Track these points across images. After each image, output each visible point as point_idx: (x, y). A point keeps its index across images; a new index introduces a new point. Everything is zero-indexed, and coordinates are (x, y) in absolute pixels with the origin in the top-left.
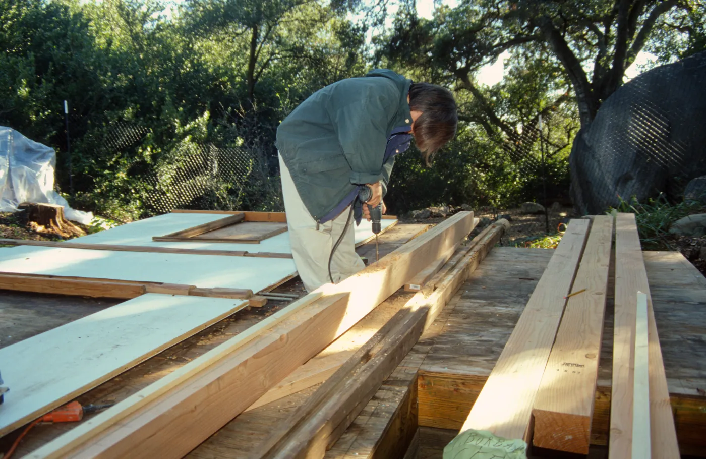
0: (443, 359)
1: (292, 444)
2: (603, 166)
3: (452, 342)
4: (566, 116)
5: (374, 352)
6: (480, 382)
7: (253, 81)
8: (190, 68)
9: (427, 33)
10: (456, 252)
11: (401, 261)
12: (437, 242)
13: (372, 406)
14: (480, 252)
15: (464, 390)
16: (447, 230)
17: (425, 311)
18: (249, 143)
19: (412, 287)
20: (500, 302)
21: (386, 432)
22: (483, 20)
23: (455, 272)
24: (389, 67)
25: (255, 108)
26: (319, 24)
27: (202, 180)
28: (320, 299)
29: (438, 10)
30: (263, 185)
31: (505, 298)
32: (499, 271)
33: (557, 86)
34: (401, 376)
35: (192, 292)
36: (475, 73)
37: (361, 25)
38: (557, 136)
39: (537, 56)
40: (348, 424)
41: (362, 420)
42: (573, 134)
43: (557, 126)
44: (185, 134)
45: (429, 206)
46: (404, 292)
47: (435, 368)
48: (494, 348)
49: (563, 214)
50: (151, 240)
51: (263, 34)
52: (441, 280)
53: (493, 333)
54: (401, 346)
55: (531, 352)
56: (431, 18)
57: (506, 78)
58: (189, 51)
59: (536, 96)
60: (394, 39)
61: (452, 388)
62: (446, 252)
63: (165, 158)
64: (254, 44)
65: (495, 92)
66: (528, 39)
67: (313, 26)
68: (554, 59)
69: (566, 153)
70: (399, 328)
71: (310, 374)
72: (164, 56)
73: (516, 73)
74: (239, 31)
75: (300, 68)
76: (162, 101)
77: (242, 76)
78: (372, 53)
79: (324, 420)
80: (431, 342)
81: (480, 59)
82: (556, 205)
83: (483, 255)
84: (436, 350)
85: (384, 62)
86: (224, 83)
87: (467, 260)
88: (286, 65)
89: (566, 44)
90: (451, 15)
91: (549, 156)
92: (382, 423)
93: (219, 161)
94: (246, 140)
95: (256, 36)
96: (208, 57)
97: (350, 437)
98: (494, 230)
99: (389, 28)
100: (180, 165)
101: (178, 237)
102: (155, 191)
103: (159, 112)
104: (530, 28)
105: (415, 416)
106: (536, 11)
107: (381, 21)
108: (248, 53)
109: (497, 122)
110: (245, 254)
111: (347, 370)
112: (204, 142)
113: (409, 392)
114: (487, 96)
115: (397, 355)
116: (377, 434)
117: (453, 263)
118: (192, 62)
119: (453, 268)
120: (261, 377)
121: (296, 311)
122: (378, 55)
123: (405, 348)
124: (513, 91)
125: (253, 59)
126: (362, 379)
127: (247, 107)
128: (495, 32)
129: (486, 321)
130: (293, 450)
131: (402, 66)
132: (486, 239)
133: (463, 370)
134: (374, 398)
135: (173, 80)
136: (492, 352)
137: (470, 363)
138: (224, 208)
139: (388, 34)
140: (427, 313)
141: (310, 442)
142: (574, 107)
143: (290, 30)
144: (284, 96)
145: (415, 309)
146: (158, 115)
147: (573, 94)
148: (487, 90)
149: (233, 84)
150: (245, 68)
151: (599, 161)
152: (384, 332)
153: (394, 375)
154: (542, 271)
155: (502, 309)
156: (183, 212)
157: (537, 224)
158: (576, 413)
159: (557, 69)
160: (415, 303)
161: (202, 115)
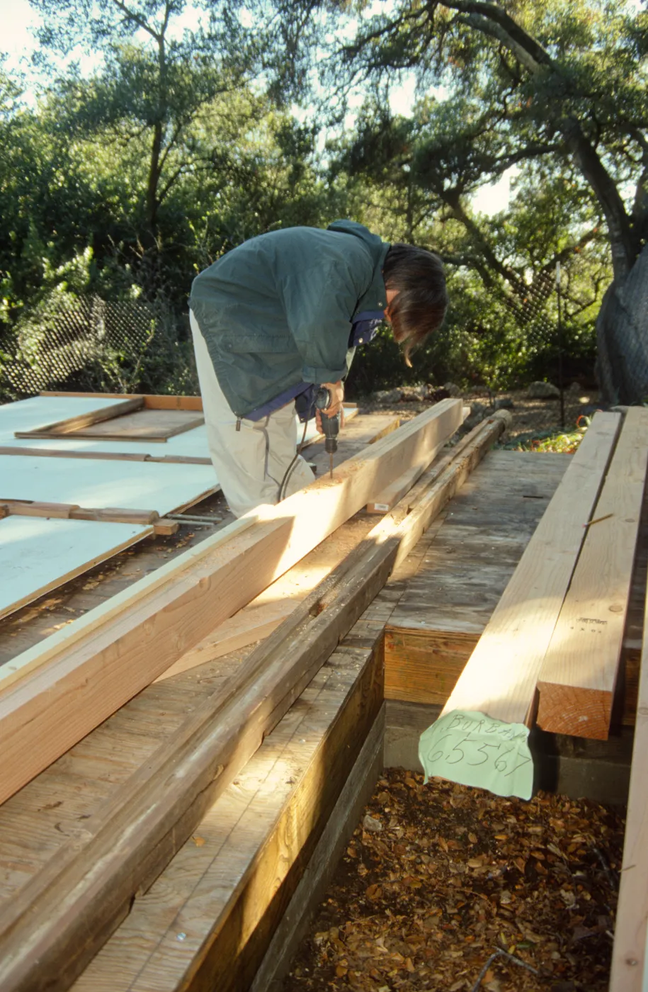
0: (418, 609)
1: (220, 729)
2: (642, 335)
3: (431, 586)
4: (593, 261)
5: (326, 601)
6: (469, 641)
7: (154, 204)
8: (63, 183)
9: (403, 137)
10: (438, 458)
11: (363, 469)
12: (411, 444)
13: (323, 676)
14: (470, 457)
15: (445, 651)
16: (425, 427)
17: (395, 543)
18: (148, 296)
19: (377, 507)
20: (496, 530)
21: (343, 710)
22: (483, 120)
23: (437, 487)
24: (349, 186)
25: (159, 244)
26: (252, 122)
27: (82, 348)
28: (253, 526)
29: (420, 104)
30: (170, 356)
31: (504, 523)
32: (497, 485)
33: (583, 218)
34: (363, 633)
35: (74, 514)
36: (469, 197)
37: (311, 126)
38: (580, 288)
39: (557, 174)
40: (292, 700)
41: (310, 694)
42: (603, 288)
43: (581, 273)
44: (58, 280)
45: (400, 384)
46: (366, 515)
47: (408, 622)
48: (488, 595)
49: (584, 400)
50: (13, 437)
51: (169, 135)
52: (417, 499)
53: (486, 573)
54: (362, 593)
55: (537, 602)
56: (409, 115)
57: (513, 205)
58: (61, 159)
59: (554, 232)
60: (357, 146)
61: (430, 650)
62: (424, 456)
63: (28, 316)
64: (157, 148)
65: (497, 224)
66: (546, 149)
67: (242, 123)
68: (581, 179)
69: (593, 312)
70: (361, 567)
71: (240, 631)
72: (25, 163)
73: (527, 197)
74: (135, 130)
75: (223, 184)
76: (23, 232)
77: (139, 195)
78: (325, 165)
79: (260, 696)
80: (403, 585)
81: (477, 177)
82: (575, 386)
83: (475, 461)
84: (410, 597)
85: (342, 179)
86: (111, 205)
87: (452, 469)
88: (201, 181)
89: (597, 158)
90: (438, 112)
91: (568, 317)
92: (337, 698)
93: (106, 319)
94: (145, 291)
95: (159, 137)
96: (89, 166)
97: (294, 717)
98: (491, 427)
99: (349, 130)
100: (50, 324)
101: (50, 433)
102: (15, 362)
103: (20, 247)
104: (549, 134)
105: (380, 687)
106: (558, 110)
107: (339, 120)
108: (147, 161)
109: (498, 267)
110: (147, 458)
111: (290, 627)
112: (86, 292)
113: (373, 654)
114: (485, 230)
115: (358, 605)
116: (330, 714)
117: (434, 473)
118: (65, 174)
119: (434, 481)
120: (175, 637)
121: (221, 545)
122: (335, 169)
123: (369, 595)
124: (523, 224)
125: (156, 172)
126: (312, 639)
127: (148, 243)
128: (500, 137)
129: (477, 556)
130: (220, 738)
131: (368, 185)
132: (479, 440)
133: (446, 625)
134: (327, 664)
135: (40, 199)
136: (485, 600)
137: (455, 616)
138: (114, 389)
139: (349, 137)
140: (397, 547)
141: (242, 728)
142: (605, 248)
143: (208, 129)
144: (199, 226)
145: (382, 539)
146: (19, 252)
147: (605, 229)
148: (486, 222)
149: (127, 208)
150: (143, 185)
151: (636, 328)
152: (340, 573)
153: (353, 632)
154: (555, 485)
155: (499, 540)
156: (56, 395)
157: (550, 413)
158: (594, 687)
159: (584, 193)
160: (382, 530)
161: (82, 253)
